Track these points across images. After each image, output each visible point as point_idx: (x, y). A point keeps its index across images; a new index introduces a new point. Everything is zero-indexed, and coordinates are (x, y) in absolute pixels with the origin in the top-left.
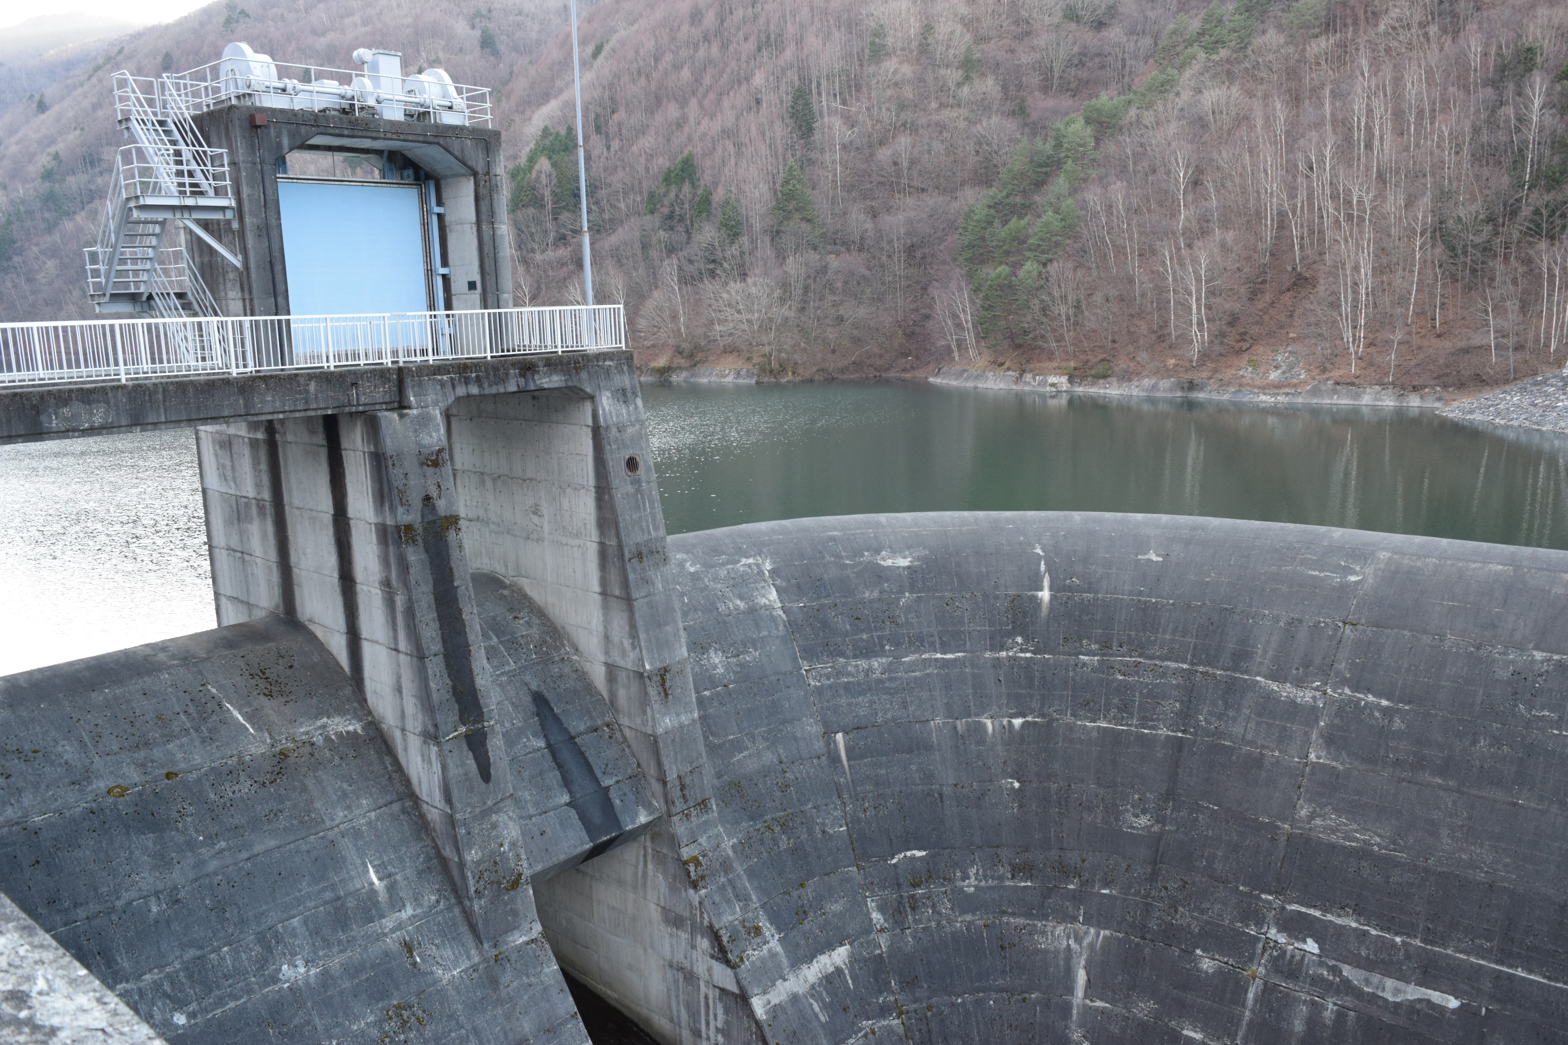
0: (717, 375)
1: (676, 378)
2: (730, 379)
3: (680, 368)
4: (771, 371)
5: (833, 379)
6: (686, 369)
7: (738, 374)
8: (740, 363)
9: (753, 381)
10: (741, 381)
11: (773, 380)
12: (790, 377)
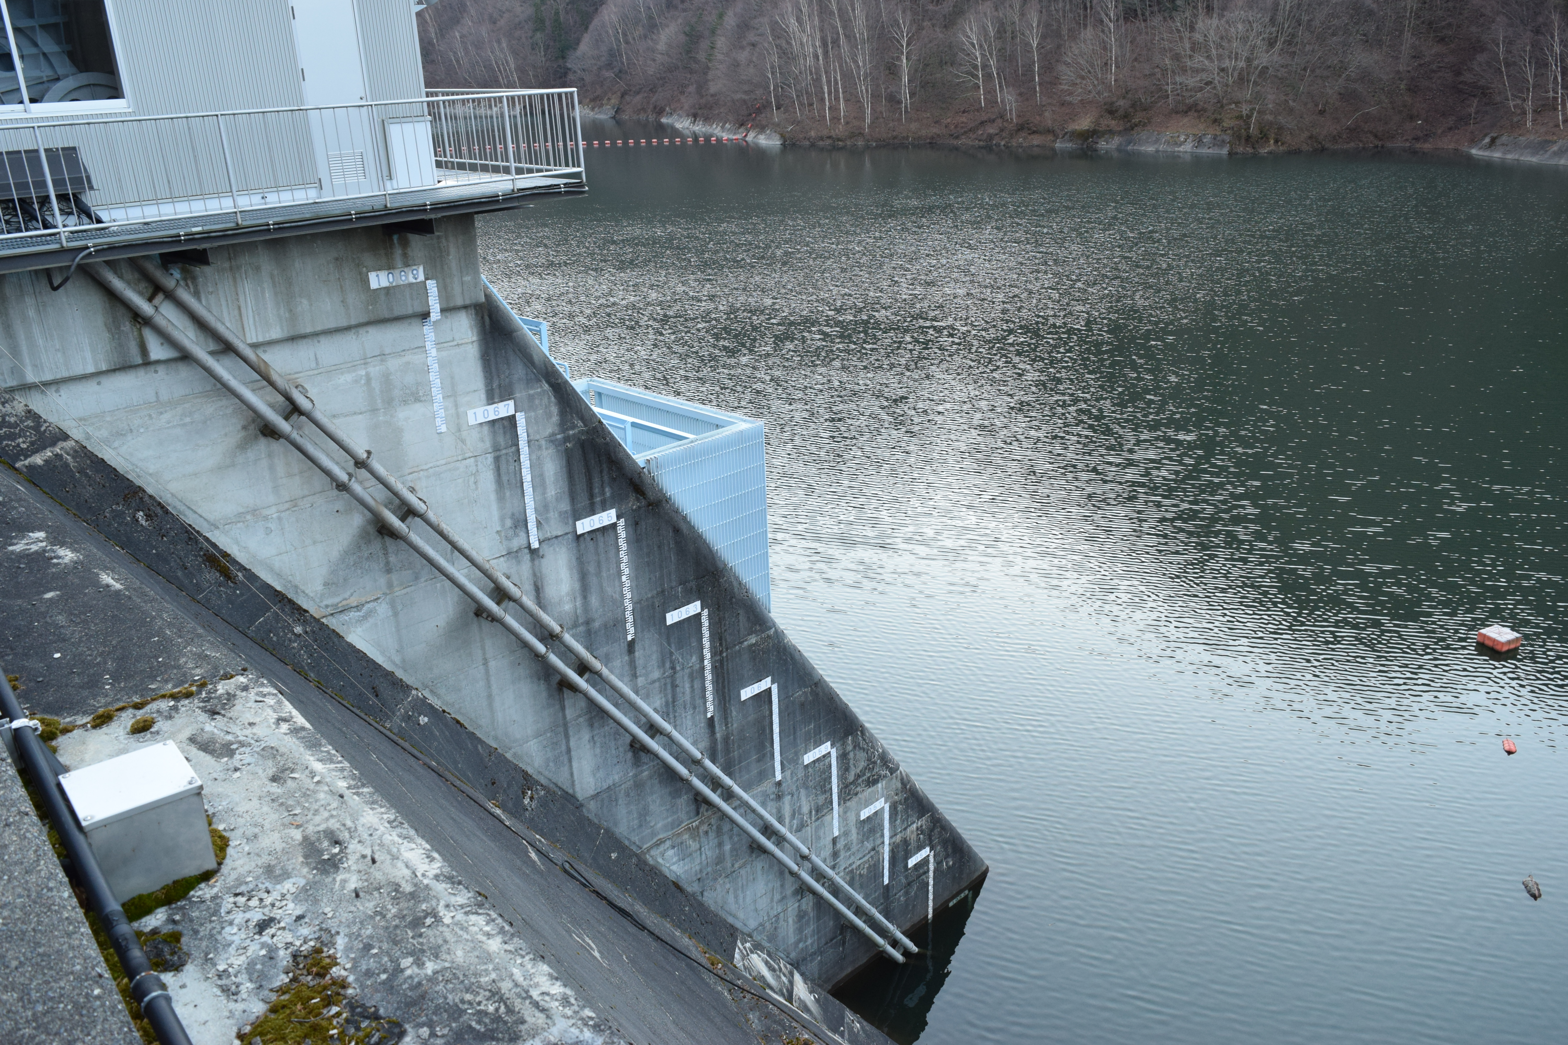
0: (1168, 142)
1: (1103, 145)
2: (1188, 147)
3: (1111, 132)
4: (1248, 138)
5: (1323, 149)
6: (1119, 133)
7: (1199, 142)
8: (1201, 126)
9: (1225, 151)
10: (1204, 151)
11: (1250, 150)
12: (1271, 146)
